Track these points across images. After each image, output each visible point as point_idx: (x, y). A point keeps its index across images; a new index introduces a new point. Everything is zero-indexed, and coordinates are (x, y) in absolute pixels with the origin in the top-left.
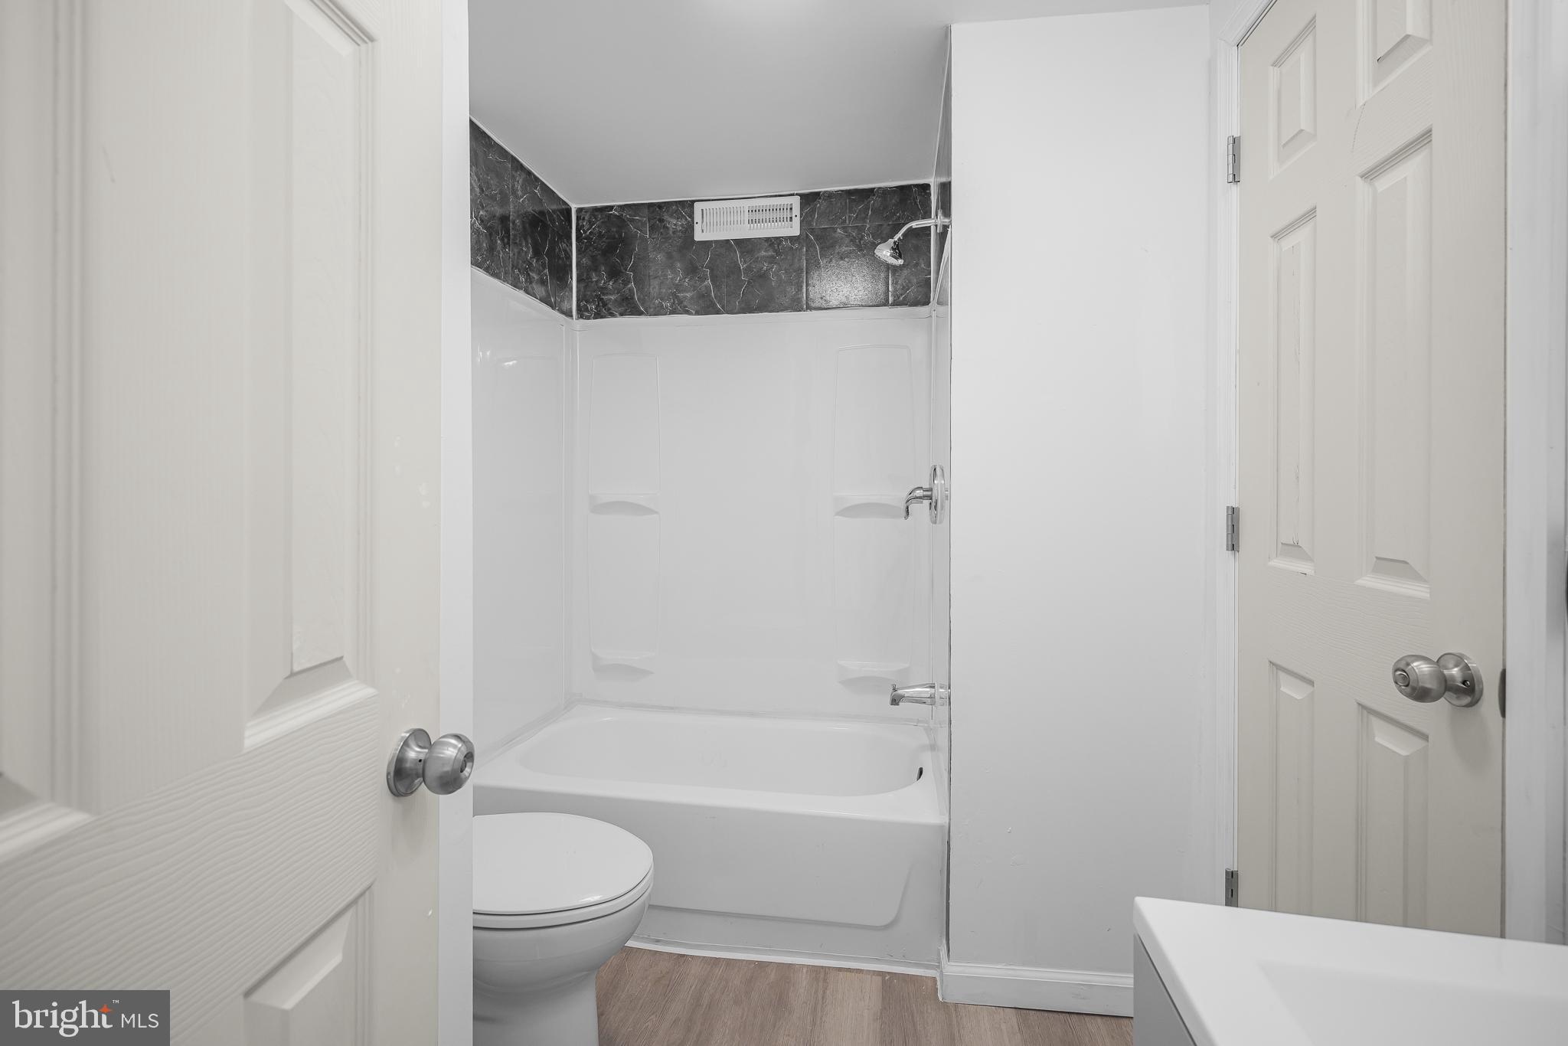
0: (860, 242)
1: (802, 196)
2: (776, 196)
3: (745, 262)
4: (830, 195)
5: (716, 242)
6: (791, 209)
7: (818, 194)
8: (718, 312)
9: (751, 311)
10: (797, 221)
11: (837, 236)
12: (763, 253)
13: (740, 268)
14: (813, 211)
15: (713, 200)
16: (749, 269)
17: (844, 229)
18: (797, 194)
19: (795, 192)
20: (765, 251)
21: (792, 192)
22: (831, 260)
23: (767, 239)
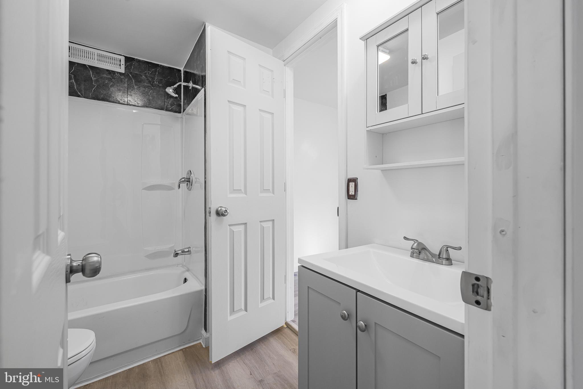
0: (153, 83)
1: (126, 57)
2: (112, 53)
3: (95, 77)
4: (139, 61)
5: (78, 63)
6: (120, 61)
7: (134, 59)
8: (79, 96)
9: (98, 99)
10: (123, 67)
11: (142, 78)
12: (105, 76)
13: (92, 79)
14: (131, 65)
15: (75, 43)
16: (97, 81)
17: (146, 76)
18: (123, 56)
19: (122, 55)
20: (106, 75)
21: (121, 54)
22: (140, 87)
23: (108, 70)
